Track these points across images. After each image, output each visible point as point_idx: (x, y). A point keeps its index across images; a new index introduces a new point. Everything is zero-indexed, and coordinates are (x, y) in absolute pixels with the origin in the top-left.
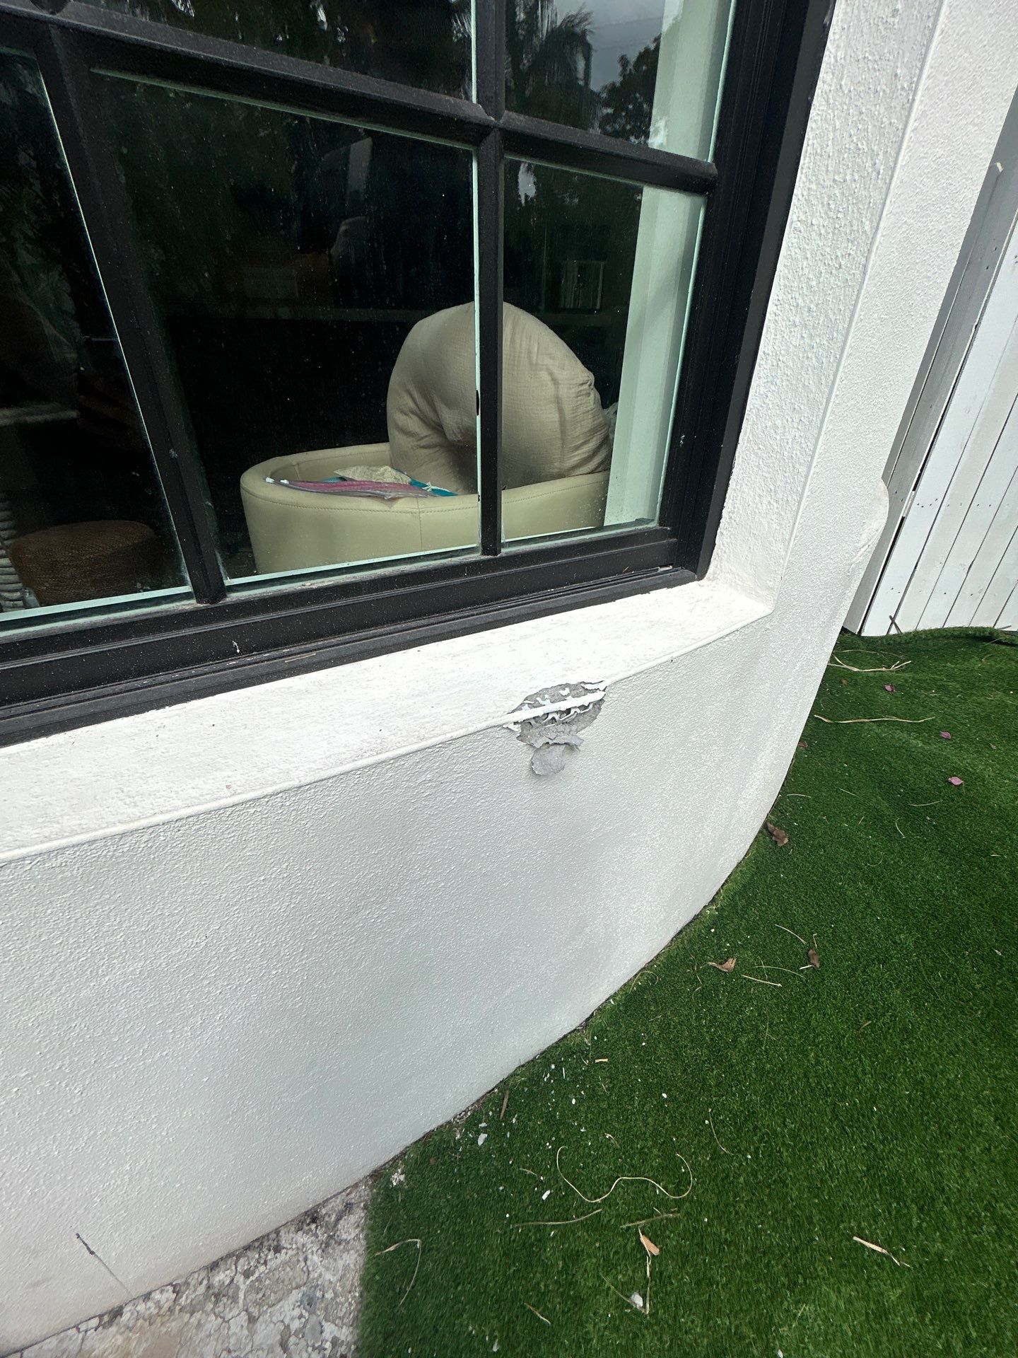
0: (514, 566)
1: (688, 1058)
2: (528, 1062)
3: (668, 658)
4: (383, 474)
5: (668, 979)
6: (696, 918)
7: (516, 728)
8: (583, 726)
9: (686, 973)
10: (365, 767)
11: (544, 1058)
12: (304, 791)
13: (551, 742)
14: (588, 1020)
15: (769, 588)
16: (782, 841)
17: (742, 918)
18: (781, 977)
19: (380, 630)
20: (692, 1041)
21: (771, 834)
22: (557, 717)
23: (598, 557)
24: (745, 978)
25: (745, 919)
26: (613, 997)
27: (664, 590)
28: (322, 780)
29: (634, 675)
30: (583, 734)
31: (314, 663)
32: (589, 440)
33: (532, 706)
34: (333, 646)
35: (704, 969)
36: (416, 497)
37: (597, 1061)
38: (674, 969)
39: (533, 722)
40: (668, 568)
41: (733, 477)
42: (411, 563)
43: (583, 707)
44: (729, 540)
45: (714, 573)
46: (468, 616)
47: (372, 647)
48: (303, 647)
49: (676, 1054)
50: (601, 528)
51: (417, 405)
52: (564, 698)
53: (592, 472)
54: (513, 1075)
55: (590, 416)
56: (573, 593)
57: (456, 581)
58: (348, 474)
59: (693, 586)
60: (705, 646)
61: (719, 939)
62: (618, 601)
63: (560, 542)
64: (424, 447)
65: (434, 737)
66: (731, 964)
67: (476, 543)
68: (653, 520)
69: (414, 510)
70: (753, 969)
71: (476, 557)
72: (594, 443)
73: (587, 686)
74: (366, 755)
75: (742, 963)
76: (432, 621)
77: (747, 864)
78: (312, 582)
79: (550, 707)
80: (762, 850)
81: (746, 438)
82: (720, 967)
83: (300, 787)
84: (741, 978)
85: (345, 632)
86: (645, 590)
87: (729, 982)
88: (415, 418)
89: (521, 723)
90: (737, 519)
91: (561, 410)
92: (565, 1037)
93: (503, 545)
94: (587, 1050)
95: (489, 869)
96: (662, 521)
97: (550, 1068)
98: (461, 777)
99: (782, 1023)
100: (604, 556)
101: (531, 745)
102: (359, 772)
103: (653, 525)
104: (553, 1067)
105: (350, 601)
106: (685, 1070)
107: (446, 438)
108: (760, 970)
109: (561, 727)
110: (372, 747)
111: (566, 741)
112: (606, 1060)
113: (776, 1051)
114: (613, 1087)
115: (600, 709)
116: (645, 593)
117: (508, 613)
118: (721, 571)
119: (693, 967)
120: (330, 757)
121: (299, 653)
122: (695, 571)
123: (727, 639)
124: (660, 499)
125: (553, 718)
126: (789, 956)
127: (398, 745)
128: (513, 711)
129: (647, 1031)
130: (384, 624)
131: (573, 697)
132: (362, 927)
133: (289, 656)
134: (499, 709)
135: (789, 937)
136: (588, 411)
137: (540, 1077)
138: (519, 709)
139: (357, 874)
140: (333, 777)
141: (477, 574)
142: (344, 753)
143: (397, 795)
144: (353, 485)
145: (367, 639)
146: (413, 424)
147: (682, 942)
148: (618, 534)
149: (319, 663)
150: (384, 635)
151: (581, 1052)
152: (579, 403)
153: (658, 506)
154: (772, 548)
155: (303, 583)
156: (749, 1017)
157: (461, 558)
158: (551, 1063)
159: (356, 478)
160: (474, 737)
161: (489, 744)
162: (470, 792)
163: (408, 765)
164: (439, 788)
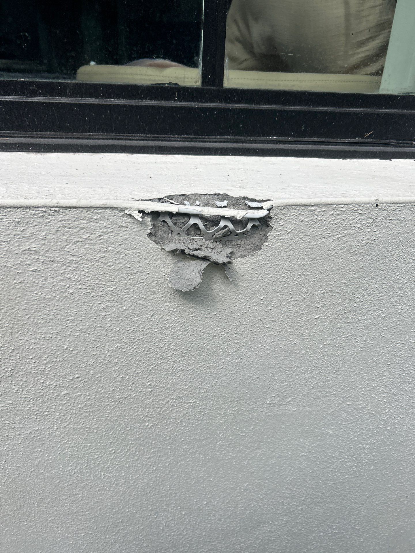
7: (138, 217)
8: (243, 253)
23: (334, 113)
29: (316, 205)
39: (170, 222)
56: (296, 144)
57: (165, 103)
62: (348, 160)
73: (250, 204)
89: (149, 213)
98: (76, 262)
109: (210, 244)
116: (386, 159)
125: (197, 226)
128: (144, 200)
141: (189, 101)
160: (89, 214)
161: (109, 230)
162: (91, 286)
163: (7, 223)
164: (49, 266)
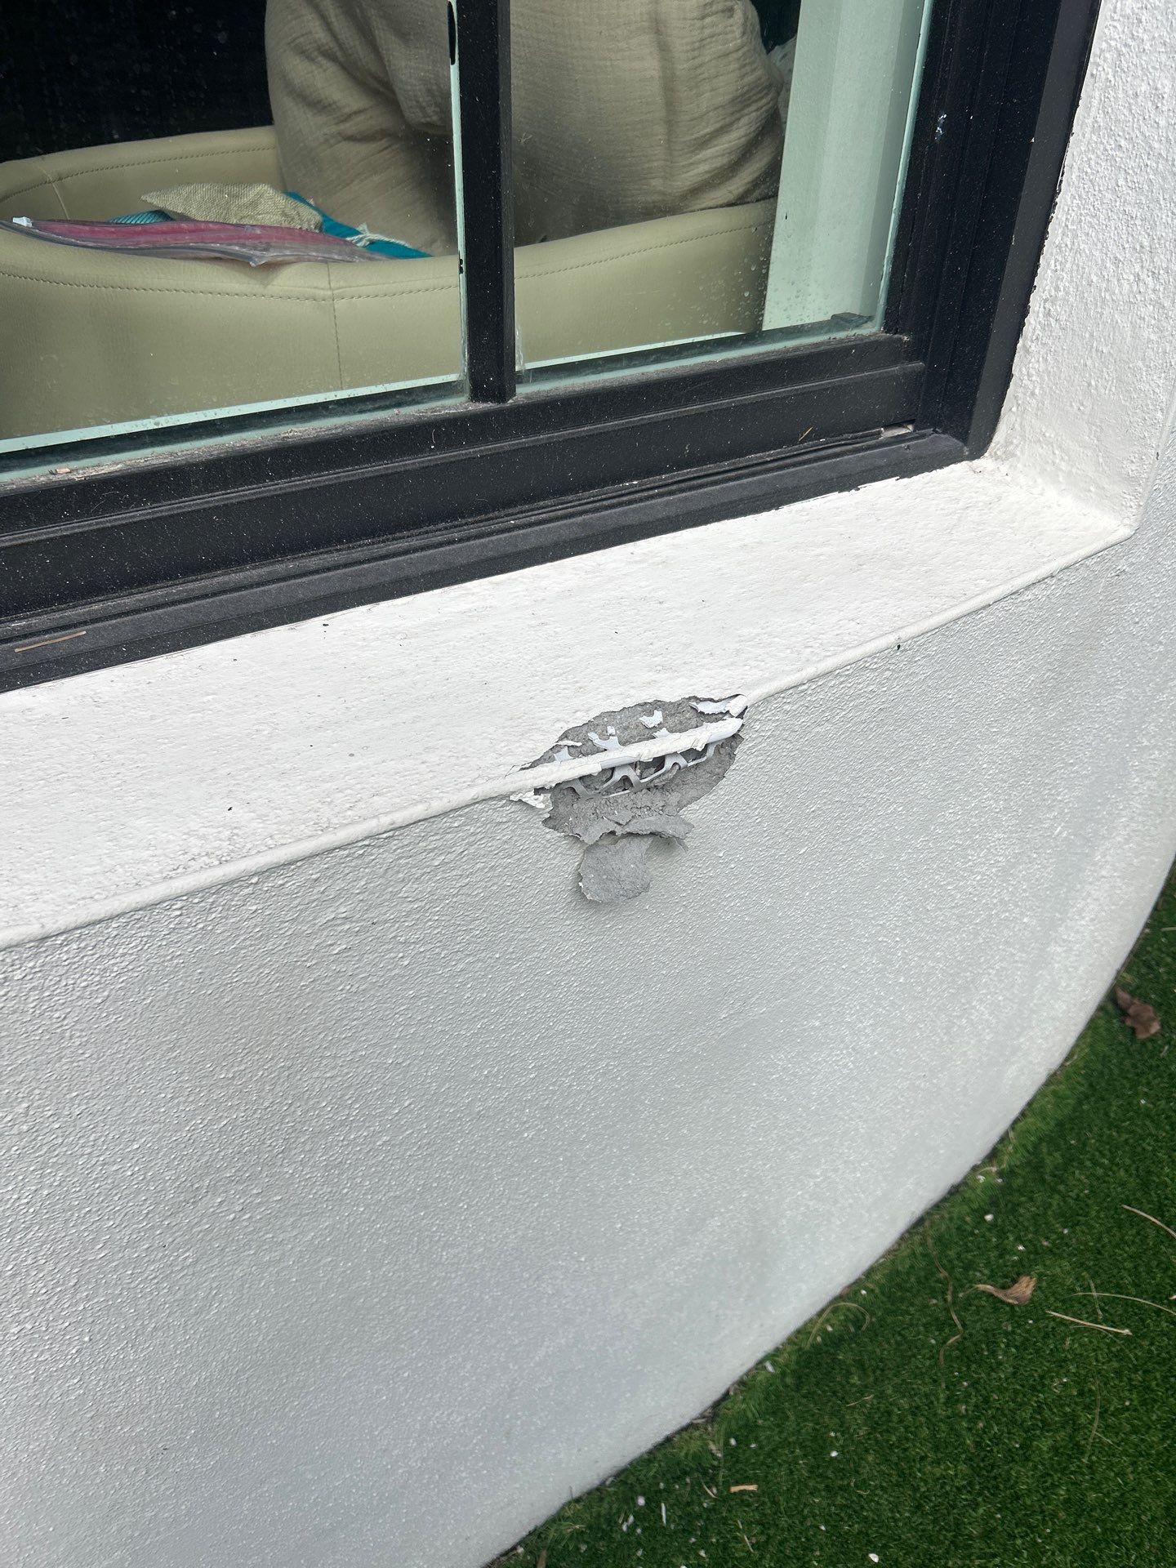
0: (546, 428)
1: (926, 1482)
2: (589, 1493)
3: (892, 639)
4: (254, 204)
5: (889, 1319)
6: (955, 1191)
7: (540, 802)
8: (693, 793)
9: (927, 1306)
10: (191, 894)
11: (624, 1483)
12: (55, 948)
13: (619, 831)
14: (716, 1405)
15: (1131, 480)
16: (1147, 1030)
17: (1054, 1190)
18: (1131, 1314)
19: (236, 577)
20: (936, 1448)
21: (1123, 1013)
22: (633, 775)
23: (742, 407)
24: (1054, 1319)
25: (1059, 1192)
26: (772, 1356)
27: (890, 484)
28: (94, 923)
29: (810, 681)
30: (694, 812)
31: (79, 655)
32: (731, 124)
33: (576, 752)
34: (127, 614)
35: (968, 1298)
36: (325, 261)
37: (734, 1489)
38: (902, 1299)
39: (579, 788)
40: (903, 431)
41: (1059, 216)
42: (304, 420)
43: (690, 753)
44: (1042, 367)
45: (1008, 443)
46: (441, 545)
47: (215, 617)
48: (57, 615)
49: (901, 1474)
50: (755, 334)
51: (334, 36)
52: (649, 734)
53: (740, 201)
54: (557, 1519)
55: (734, 66)
56: (682, 491)
57: (411, 462)
58: (173, 202)
59: (957, 471)
60: (976, 612)
61: (1002, 1234)
62: (785, 509)
63: (653, 370)
64: (350, 138)
65: (352, 823)
66: (1025, 1288)
67: (456, 373)
68: (870, 318)
69: (322, 293)
70: (1071, 1299)
71: (458, 405)
72: (742, 132)
73: (701, 707)
74: (195, 865)
75: (1049, 1286)
76: (357, 554)
77: (1068, 1078)
78: (74, 464)
79: (617, 754)
80: (1103, 1048)
81: (1089, 121)
82: (1000, 1295)
83: (44, 939)
84: (1045, 1317)
85: (154, 581)
86: (848, 482)
87: (1019, 1326)
88: (331, 68)
89: (551, 789)
90: (1063, 317)
91: (663, 48)
92: (668, 1440)
93: (520, 378)
94: (714, 1467)
95: (489, 1103)
96: (892, 321)
97: (635, 1504)
98: (418, 910)
99: (1127, 1409)
100: (755, 405)
101: (576, 838)
102: (179, 905)
103: (872, 329)
104: (641, 1501)
105: (164, 509)
106: (919, 1507)
107: (403, 116)
108: (1086, 1302)
109: (644, 798)
110: (208, 848)
111: (653, 829)
112: (753, 1488)
113: (1110, 1467)
114: (767, 1542)
115: (732, 756)
116: (849, 489)
117: (532, 537)
118: (1023, 438)
119: (944, 1293)
120: (112, 870)
121: (46, 631)
122: (963, 438)
123: (1028, 596)
124: (886, 268)
125: (626, 779)
126: (1149, 1272)
127: (270, 842)
128: (534, 765)
129: (843, 1428)
130: (245, 562)
131: (671, 731)
132: (209, 1231)
133: (25, 636)
134: (502, 760)
135: (1152, 1233)
136: (727, 55)
137: (612, 1521)
138: (547, 758)
139: (188, 1121)
140: (119, 916)
141: (460, 446)
142: (146, 861)
143: (270, 953)
144: (181, 231)
145: (205, 596)
146: (328, 83)
147: (923, 1244)
148: (787, 351)
149: (93, 653)
150: (245, 588)
151: (703, 1469)
152: (707, 32)
153: (883, 284)
154: (1141, 386)
155: (52, 467)
156: (1059, 1397)
157: (422, 407)
158: (637, 1494)
159: (193, 213)
160: (445, 823)
161: (479, 837)
162: (441, 941)
163: (293, 887)
164: (368, 934)
